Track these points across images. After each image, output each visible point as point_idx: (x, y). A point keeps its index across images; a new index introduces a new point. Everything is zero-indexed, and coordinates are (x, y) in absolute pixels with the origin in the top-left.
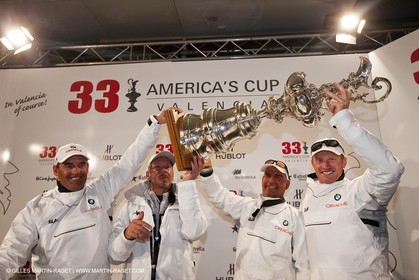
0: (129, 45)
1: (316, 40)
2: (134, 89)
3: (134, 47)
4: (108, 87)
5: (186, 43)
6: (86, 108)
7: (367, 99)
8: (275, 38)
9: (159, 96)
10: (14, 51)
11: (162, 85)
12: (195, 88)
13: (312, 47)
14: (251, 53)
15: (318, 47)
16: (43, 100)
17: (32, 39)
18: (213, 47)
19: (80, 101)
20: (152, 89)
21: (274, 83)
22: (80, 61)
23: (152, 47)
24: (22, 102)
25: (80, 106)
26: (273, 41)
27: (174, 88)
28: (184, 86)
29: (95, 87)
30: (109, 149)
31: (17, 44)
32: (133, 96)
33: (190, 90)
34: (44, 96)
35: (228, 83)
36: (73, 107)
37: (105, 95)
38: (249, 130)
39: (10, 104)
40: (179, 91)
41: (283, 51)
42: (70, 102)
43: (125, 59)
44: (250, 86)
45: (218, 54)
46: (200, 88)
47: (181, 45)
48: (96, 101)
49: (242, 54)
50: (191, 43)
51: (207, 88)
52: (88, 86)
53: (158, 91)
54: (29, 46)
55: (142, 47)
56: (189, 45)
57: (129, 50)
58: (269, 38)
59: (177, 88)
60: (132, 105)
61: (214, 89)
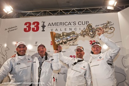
0: (42, 11)
1: (101, 9)
2: (44, 24)
3: (44, 12)
4: (36, 24)
5: (60, 10)
6: (29, 30)
7: (108, 32)
8: (88, 8)
9: (51, 26)
10: (7, 13)
11: (52, 23)
12: (63, 24)
13: (99, 11)
14: (80, 13)
15: (101, 11)
16: (16, 28)
17: (13, 9)
18: (68, 11)
19: (27, 28)
20: (49, 24)
21: (87, 22)
22: (27, 16)
23: (49, 11)
24: (10, 28)
25: (27, 30)
26: (87, 9)
27: (56, 24)
28: (59, 23)
29: (32, 24)
30: (36, 43)
31: (8, 11)
32: (43, 27)
33: (61, 25)
34: (16, 27)
35: (73, 22)
36: (25, 30)
37: (35, 26)
38: (75, 39)
39: (6, 29)
40: (58, 25)
41: (90, 12)
42: (24, 28)
43: (41, 15)
44: (80, 23)
45: (70, 13)
46: (64, 24)
47: (58, 11)
48: (32, 28)
49: (77, 13)
50: (61, 10)
51: (66, 24)
52: (30, 23)
53: (51, 25)
54: (12, 12)
55: (46, 11)
56: (61, 11)
57: (42, 12)
58: (86, 8)
59: (57, 24)
60: (43, 29)
61: (69, 24)
